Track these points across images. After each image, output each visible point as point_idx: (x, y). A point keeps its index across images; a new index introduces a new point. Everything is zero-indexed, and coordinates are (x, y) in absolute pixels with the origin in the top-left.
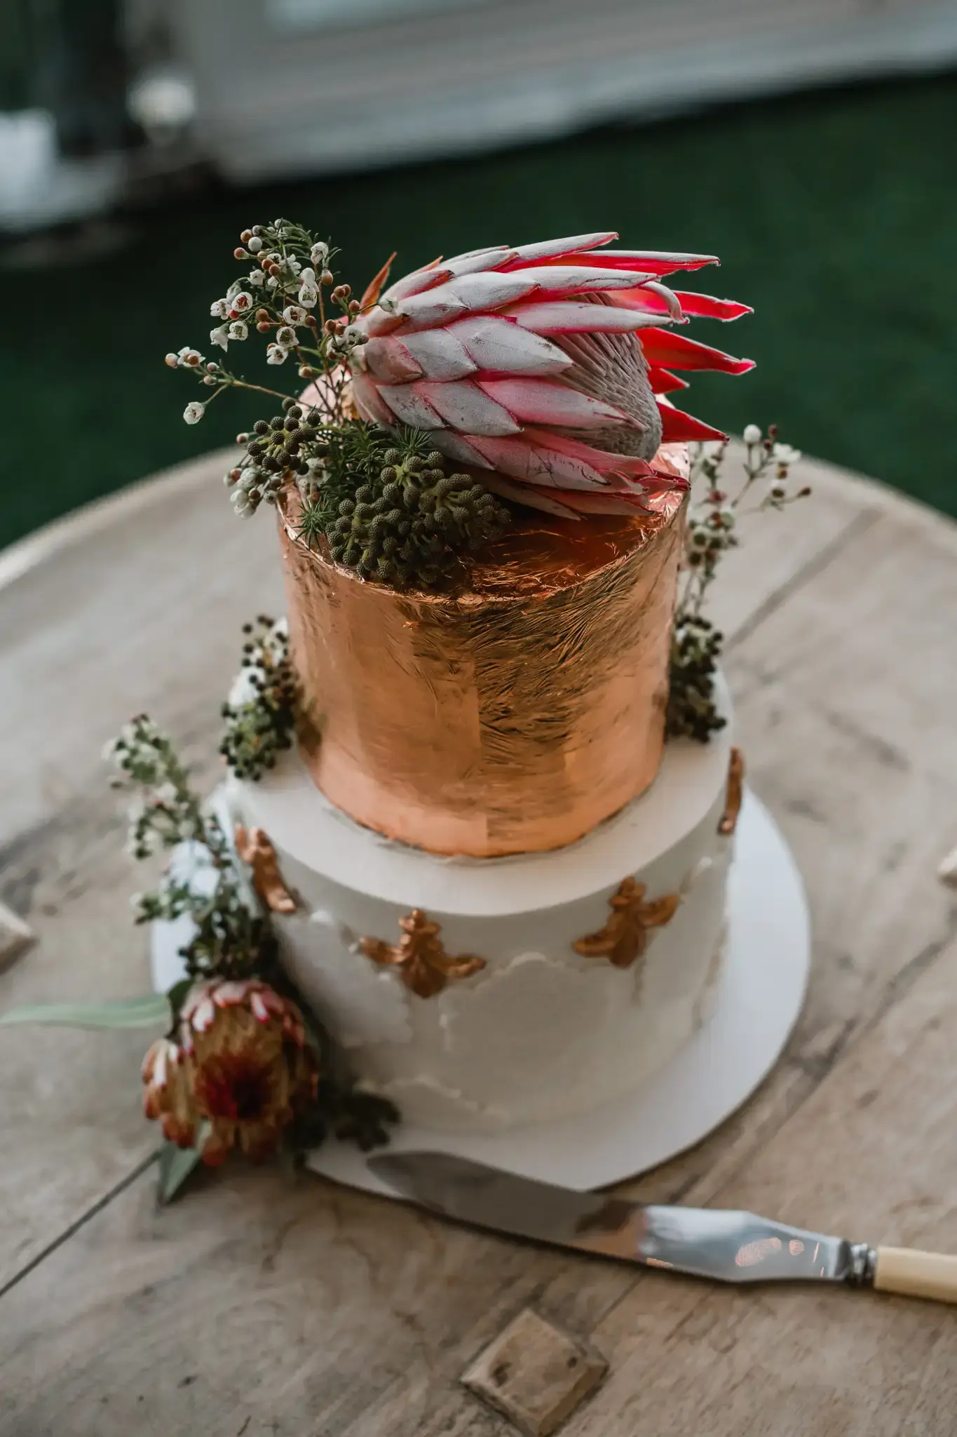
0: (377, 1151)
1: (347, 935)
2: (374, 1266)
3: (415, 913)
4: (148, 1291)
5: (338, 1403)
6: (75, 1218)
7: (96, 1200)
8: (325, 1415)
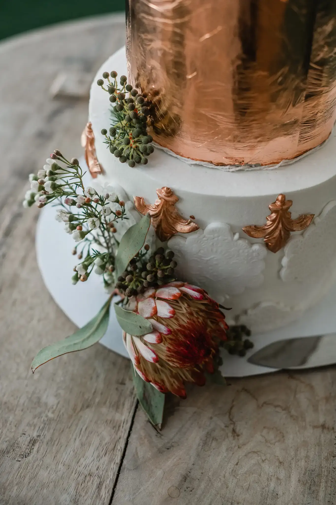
0: (249, 354)
1: (232, 230)
2: (286, 409)
3: (280, 198)
4: (185, 478)
5: (323, 485)
6: (118, 460)
7: (122, 445)
8: (321, 494)
